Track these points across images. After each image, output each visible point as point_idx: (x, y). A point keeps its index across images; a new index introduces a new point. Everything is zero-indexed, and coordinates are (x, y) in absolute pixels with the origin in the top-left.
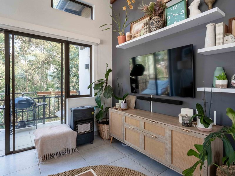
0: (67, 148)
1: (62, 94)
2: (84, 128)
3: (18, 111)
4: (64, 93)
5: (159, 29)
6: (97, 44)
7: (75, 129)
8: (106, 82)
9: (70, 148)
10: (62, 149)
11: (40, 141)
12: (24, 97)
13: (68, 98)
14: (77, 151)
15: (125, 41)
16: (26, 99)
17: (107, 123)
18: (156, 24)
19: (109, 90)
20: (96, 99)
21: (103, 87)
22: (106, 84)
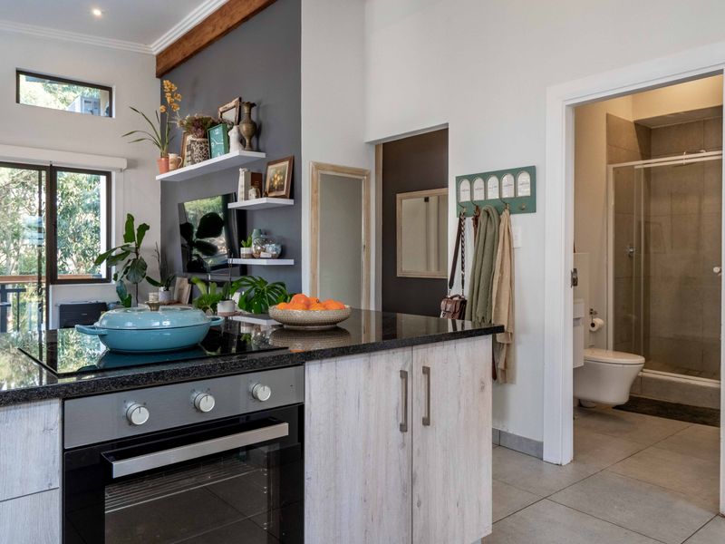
6: (121, 170)
8: (137, 250)
13: (53, 284)
15: (167, 171)
18: (197, 152)
19: (138, 267)
20: (117, 288)
21: (129, 261)
22: (137, 254)
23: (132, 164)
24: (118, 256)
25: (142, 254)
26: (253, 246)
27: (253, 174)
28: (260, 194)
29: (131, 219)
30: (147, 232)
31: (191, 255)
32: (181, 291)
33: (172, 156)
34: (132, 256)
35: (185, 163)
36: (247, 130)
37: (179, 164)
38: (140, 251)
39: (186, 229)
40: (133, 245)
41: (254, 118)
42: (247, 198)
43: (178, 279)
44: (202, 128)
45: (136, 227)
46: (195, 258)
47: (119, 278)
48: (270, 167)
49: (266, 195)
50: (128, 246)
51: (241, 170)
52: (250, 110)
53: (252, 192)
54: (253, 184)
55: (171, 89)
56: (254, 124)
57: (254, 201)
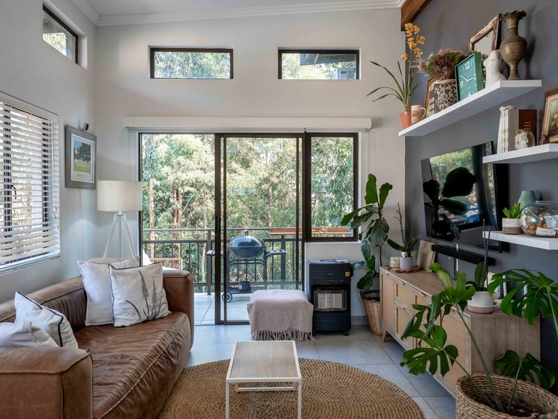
0: (295, 328)
1: (297, 234)
2: (330, 301)
3: (240, 262)
4: (300, 233)
5: (450, 105)
6: (367, 130)
7: (313, 299)
8: (380, 211)
9: (300, 331)
10: (286, 328)
11: (254, 307)
12: (247, 237)
13: (307, 241)
14: (312, 338)
15: (410, 124)
16: (250, 241)
17: (377, 299)
18: (441, 97)
19: (380, 228)
20: (362, 247)
21: (373, 221)
22: (380, 215)
23: (377, 123)
24: (363, 216)
25: (386, 215)
26: (524, 217)
27: (521, 112)
28: (534, 140)
29: (372, 179)
30: (390, 191)
31: (437, 216)
32: (424, 256)
33: (414, 108)
34: (375, 217)
35: (428, 112)
36: (512, 52)
37: (422, 115)
38: (383, 212)
39: (430, 187)
40: (376, 205)
41: (522, 33)
42: (512, 147)
43: (422, 242)
44: (449, 66)
45: (378, 187)
46: (441, 219)
47: (363, 239)
48: (550, 99)
49: (547, 141)
50: (371, 206)
51: (502, 109)
52: (517, 24)
53: (521, 138)
54: (521, 127)
55: (413, 32)
56: (522, 42)
57: (524, 150)
